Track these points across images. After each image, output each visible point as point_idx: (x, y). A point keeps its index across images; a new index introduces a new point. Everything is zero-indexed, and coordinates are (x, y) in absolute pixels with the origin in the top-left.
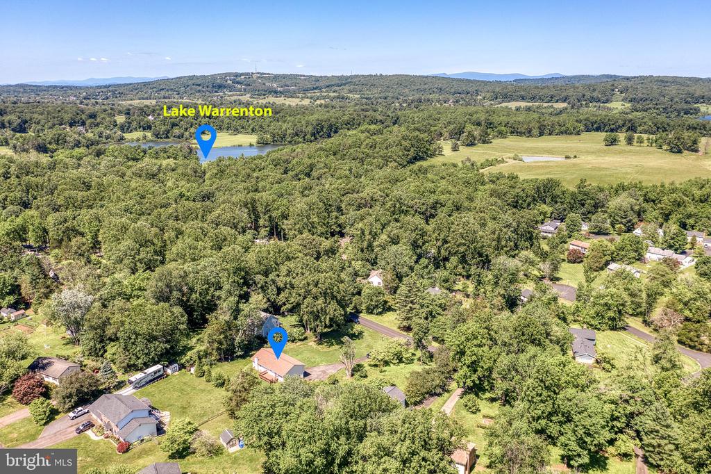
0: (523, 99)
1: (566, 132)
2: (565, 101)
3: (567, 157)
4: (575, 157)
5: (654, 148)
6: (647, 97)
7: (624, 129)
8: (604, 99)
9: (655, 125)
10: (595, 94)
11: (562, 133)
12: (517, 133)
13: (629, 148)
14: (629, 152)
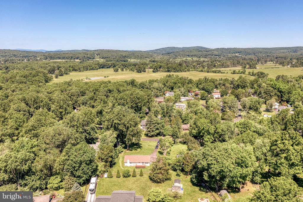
0: (59, 58)
1: (93, 69)
2: (77, 59)
3: (105, 77)
4: (108, 77)
5: (131, 72)
6: (108, 56)
7: (112, 67)
8: (92, 57)
9: (122, 65)
10: (89, 56)
11: (91, 69)
12: (75, 70)
13: (123, 72)
14: (125, 74)
